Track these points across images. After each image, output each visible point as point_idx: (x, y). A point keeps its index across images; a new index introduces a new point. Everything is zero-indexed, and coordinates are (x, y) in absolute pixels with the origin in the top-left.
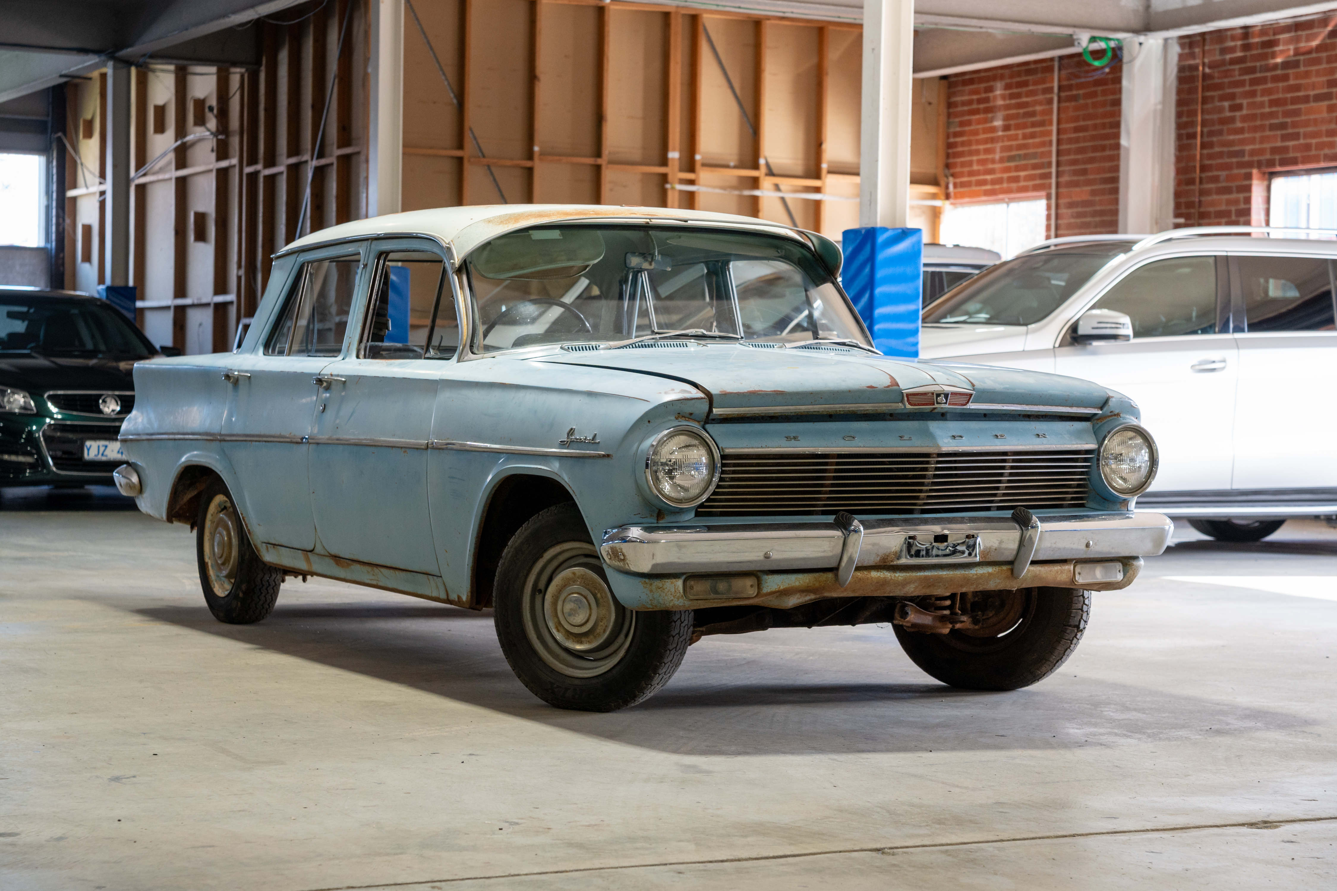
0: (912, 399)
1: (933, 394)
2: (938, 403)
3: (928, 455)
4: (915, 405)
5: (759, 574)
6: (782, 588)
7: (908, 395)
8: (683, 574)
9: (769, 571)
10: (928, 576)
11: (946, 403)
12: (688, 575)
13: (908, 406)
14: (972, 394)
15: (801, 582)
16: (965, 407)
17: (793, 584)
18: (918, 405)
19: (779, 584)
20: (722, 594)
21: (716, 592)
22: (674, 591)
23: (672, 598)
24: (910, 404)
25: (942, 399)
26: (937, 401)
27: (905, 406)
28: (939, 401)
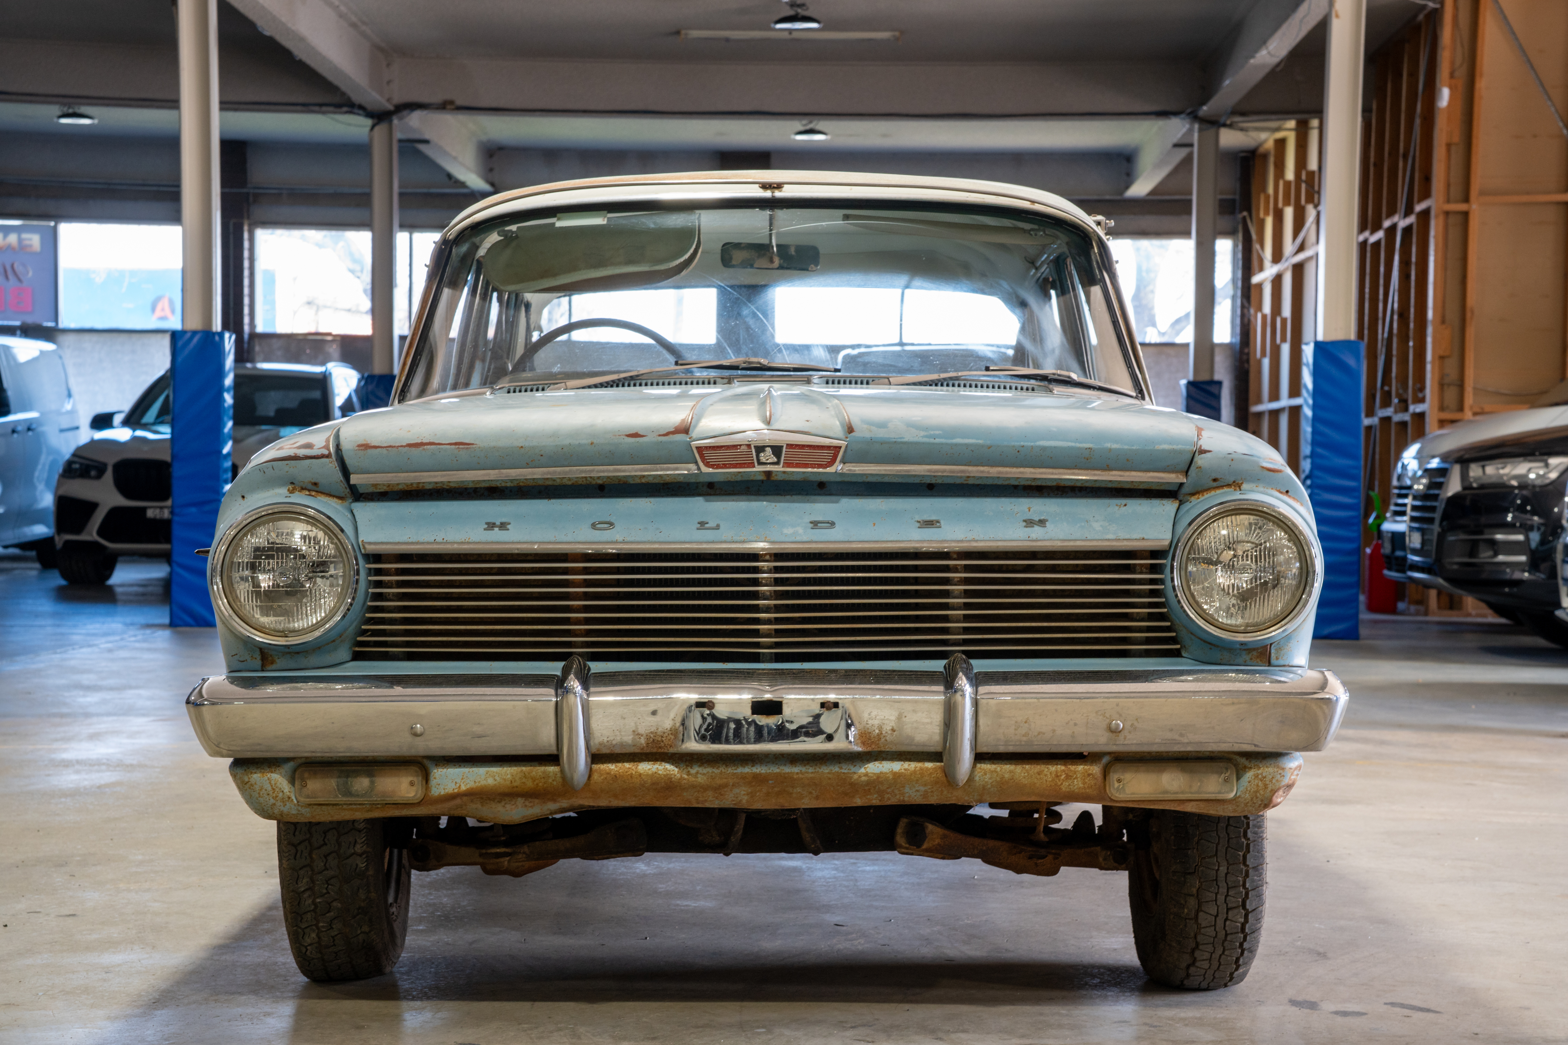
0: (709, 455)
1: (749, 446)
2: (760, 463)
3: (754, 557)
4: (718, 467)
5: (426, 762)
6: (463, 788)
7: (700, 449)
8: (287, 760)
9: (444, 757)
10: (760, 774)
11: (777, 463)
12: (300, 761)
13: (705, 469)
14: (840, 447)
15: (497, 778)
16: (828, 470)
17: (483, 783)
18: (725, 466)
19: (458, 781)
20: (358, 796)
21: (348, 793)
22: (270, 788)
23: (272, 801)
24: (707, 465)
25: (768, 456)
26: (758, 460)
27: (699, 469)
28: (763, 459)
